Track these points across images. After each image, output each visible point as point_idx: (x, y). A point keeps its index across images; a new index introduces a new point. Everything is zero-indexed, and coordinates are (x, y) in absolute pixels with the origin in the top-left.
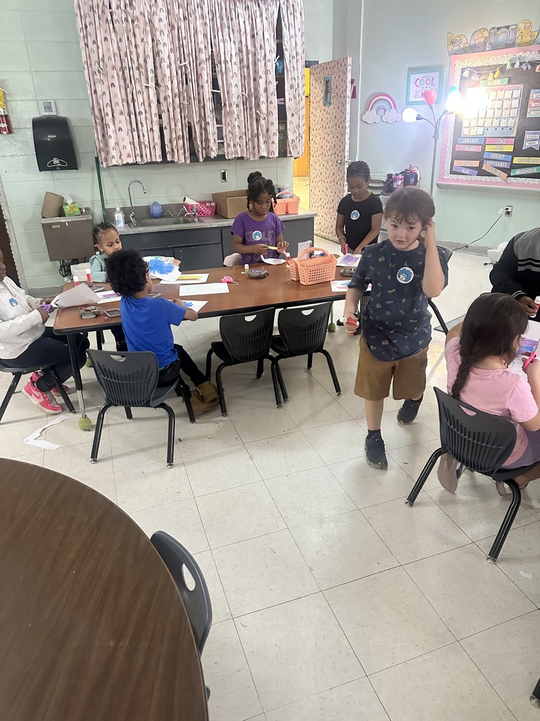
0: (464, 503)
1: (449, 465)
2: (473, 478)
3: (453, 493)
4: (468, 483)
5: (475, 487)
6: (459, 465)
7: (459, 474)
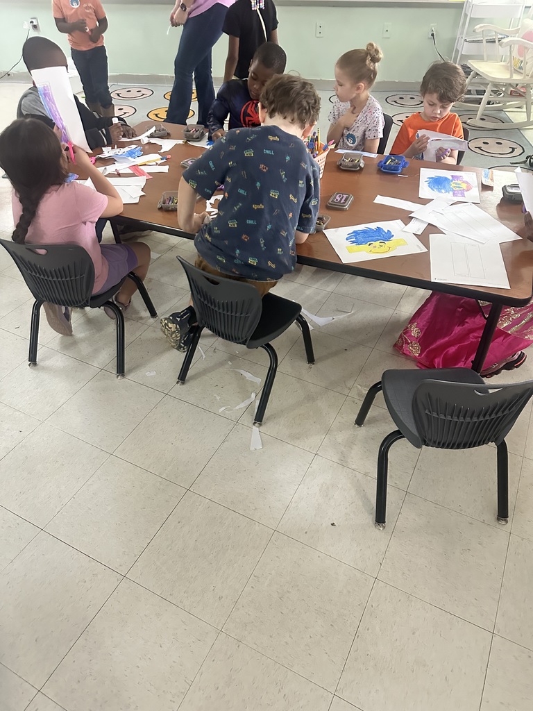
0: (83, 340)
1: (54, 312)
2: (85, 315)
3: (71, 335)
4: (82, 320)
5: (90, 322)
6: (63, 309)
7: (67, 317)
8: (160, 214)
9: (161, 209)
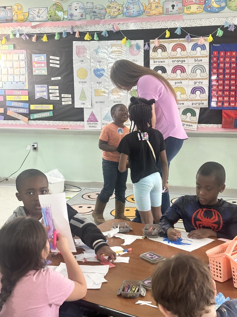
8: (118, 300)
9: (120, 296)
